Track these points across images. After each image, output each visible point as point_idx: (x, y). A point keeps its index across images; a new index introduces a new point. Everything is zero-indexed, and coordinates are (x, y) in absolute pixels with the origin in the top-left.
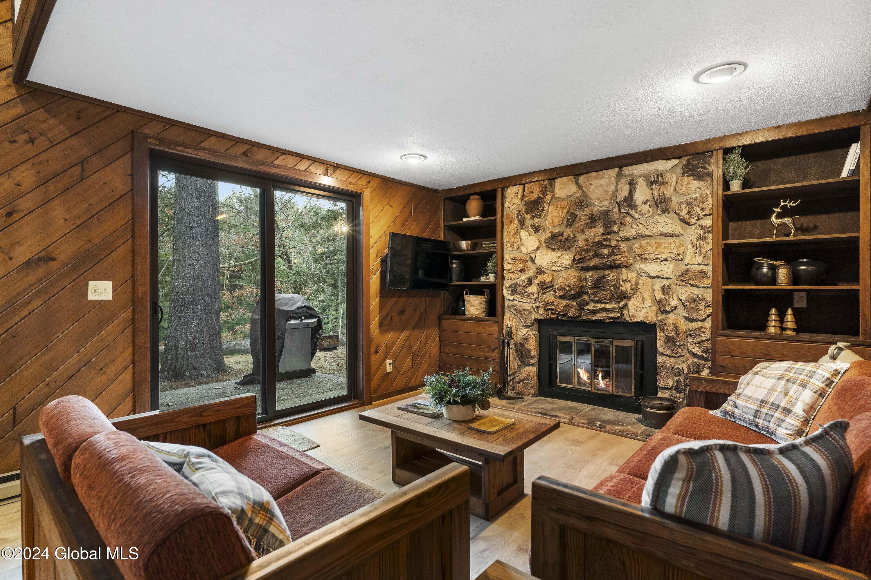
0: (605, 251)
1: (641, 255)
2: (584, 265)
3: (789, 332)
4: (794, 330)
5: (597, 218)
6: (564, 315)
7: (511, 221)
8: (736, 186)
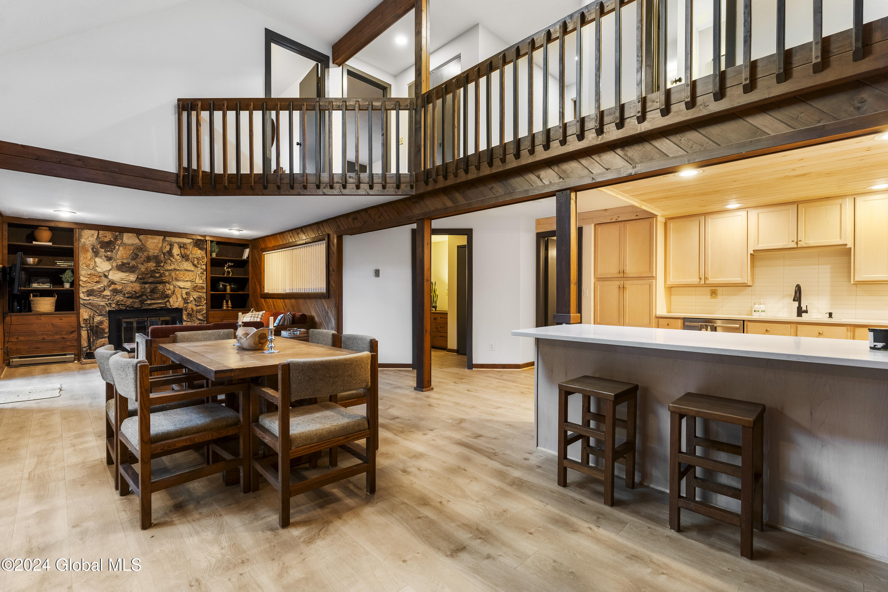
0: (158, 275)
1: (176, 278)
2: (145, 281)
3: (230, 308)
4: (231, 307)
5: (151, 258)
6: (131, 307)
7: (87, 251)
8: (214, 255)
